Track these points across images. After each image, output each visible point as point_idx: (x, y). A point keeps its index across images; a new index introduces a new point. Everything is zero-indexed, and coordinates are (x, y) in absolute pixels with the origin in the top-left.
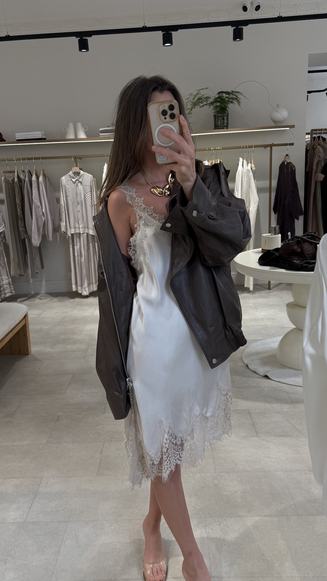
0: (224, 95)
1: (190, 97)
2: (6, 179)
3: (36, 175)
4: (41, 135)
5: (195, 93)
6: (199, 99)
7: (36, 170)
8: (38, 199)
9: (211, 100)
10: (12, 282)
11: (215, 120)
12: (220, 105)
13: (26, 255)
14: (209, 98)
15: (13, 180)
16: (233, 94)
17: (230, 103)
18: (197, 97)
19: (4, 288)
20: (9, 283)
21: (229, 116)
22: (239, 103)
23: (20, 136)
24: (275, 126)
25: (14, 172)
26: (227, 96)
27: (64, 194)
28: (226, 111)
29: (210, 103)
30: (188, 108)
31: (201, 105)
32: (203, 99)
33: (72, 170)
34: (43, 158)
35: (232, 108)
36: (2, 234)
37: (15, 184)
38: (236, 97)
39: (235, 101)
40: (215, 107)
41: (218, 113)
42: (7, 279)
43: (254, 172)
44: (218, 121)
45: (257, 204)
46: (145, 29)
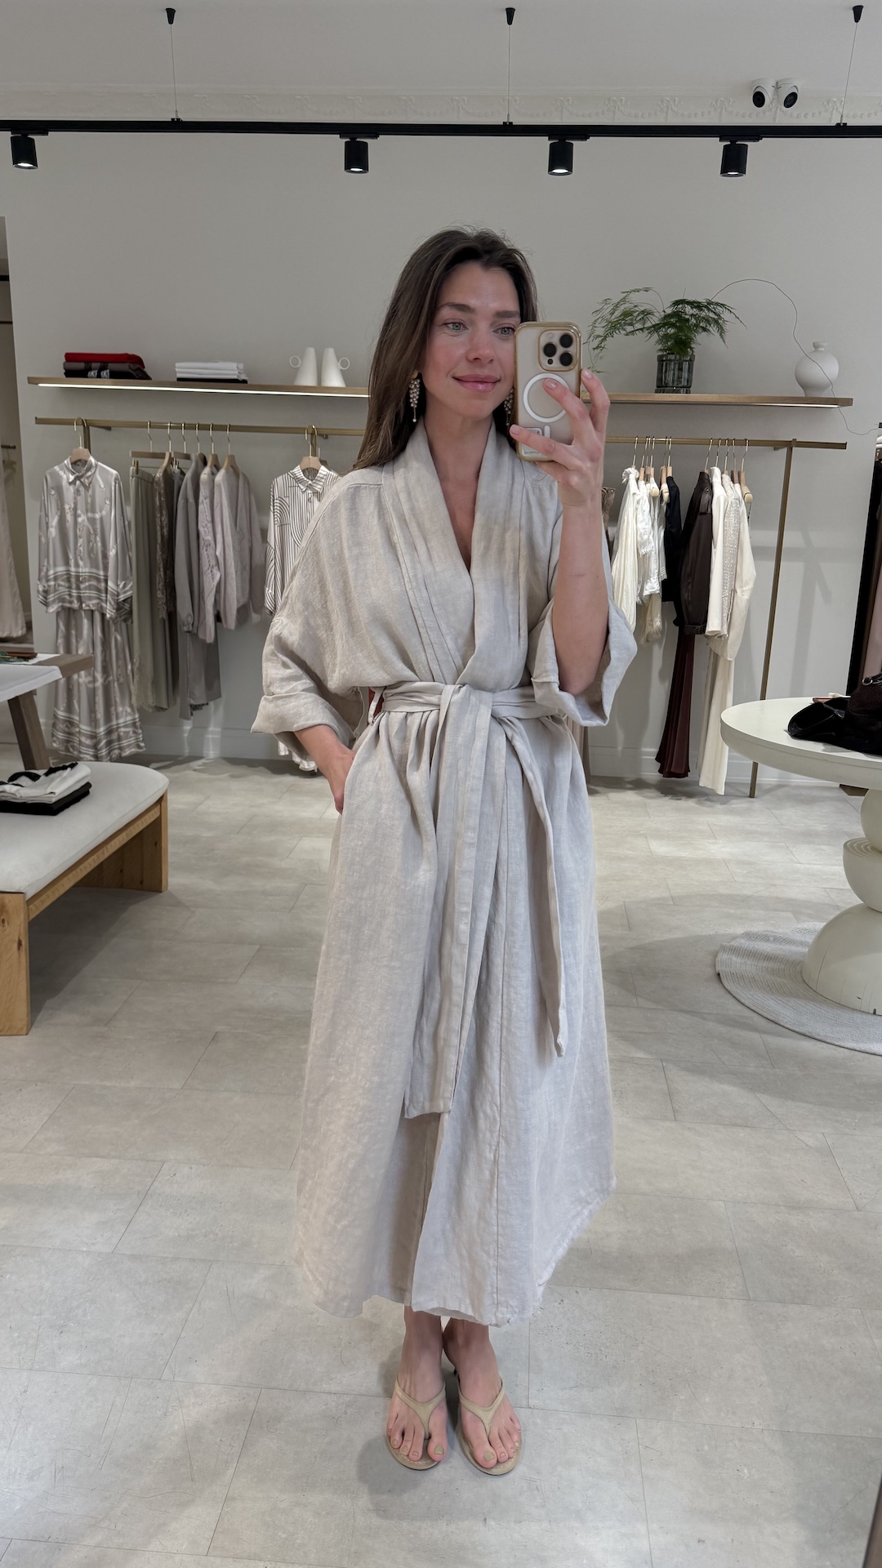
0: (688, 309)
1: (605, 307)
3: (214, 466)
4: (237, 372)
5: (617, 299)
6: (626, 314)
8: (210, 525)
9: (655, 320)
11: (660, 371)
12: (675, 332)
14: (650, 314)
16: (709, 310)
17: (700, 330)
18: (622, 308)
19: (121, 734)
21: (695, 364)
22: (721, 331)
23: (184, 369)
24: (804, 396)
25: (162, 456)
26: (695, 311)
27: (277, 523)
28: (689, 350)
29: (651, 327)
30: (597, 333)
31: (629, 329)
32: (635, 314)
33: (302, 464)
34: (232, 428)
35: (704, 344)
36: (127, 603)
37: (156, 485)
38: (716, 317)
39: (713, 329)
41: (668, 354)
42: (128, 714)
43: (749, 504)
44: (666, 372)
45: (751, 585)
46: (507, 130)
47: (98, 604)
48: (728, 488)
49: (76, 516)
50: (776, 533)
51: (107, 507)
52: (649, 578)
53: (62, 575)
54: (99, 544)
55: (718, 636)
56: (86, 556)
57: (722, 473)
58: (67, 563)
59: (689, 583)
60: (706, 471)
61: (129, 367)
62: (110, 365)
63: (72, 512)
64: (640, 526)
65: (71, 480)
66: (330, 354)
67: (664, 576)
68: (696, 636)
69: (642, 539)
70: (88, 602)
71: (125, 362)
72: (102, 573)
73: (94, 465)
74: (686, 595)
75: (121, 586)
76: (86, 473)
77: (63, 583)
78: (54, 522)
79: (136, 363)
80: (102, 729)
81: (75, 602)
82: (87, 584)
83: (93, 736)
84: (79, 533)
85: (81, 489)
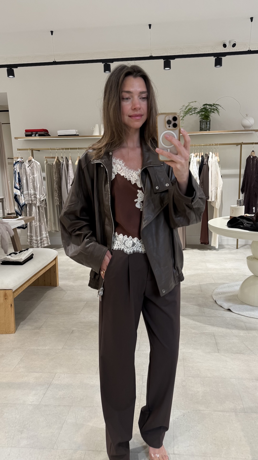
0: (208, 106)
1: (183, 107)
2: (47, 163)
3: (71, 160)
4: (76, 132)
5: (186, 105)
6: (190, 109)
7: (71, 157)
9: (198, 110)
10: (49, 236)
11: (201, 125)
12: (204, 113)
14: (196, 109)
15: (53, 164)
16: (214, 106)
17: (212, 112)
18: (188, 108)
20: (47, 237)
21: (211, 122)
22: (218, 112)
23: (60, 132)
24: (244, 129)
25: (55, 158)
26: (210, 107)
28: (209, 118)
29: (197, 112)
30: (181, 115)
31: (191, 113)
32: (192, 109)
35: (213, 116)
36: (44, 201)
37: (54, 166)
38: (216, 108)
39: (216, 112)
41: (203, 120)
46: (151, 58)
53: (27, 194)
54: (35, 184)
56: (32, 188)
58: (28, 190)
62: (39, 133)
64: (194, 169)
70: (34, 201)
71: (43, 132)
73: (34, 161)
75: (41, 196)
76: (31, 164)
77: (28, 196)
78: (25, 178)
79: (46, 131)
80: (39, 238)
81: (30, 201)
82: (33, 196)
83: (37, 240)
84: (31, 181)
85: (31, 168)
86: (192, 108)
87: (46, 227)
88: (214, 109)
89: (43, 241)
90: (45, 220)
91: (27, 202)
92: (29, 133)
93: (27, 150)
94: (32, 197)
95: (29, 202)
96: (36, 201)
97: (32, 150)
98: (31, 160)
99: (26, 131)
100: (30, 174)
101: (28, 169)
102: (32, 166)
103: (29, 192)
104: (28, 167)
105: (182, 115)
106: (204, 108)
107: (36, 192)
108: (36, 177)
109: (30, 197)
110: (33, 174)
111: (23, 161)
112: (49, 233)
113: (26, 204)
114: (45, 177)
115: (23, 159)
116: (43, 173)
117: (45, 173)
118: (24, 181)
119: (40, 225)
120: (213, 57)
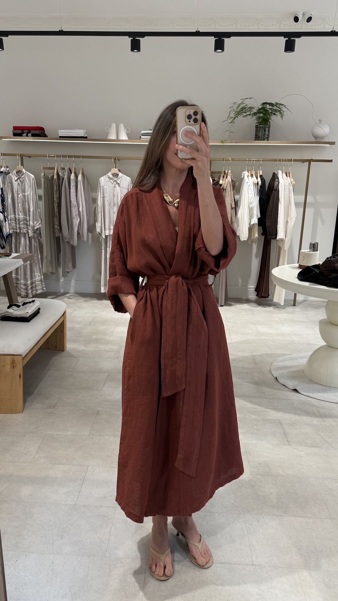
0: (268, 106)
1: (234, 106)
2: (45, 175)
3: (75, 173)
4: (84, 134)
5: (239, 102)
6: (243, 108)
8: (75, 198)
9: (255, 111)
10: (43, 279)
11: (256, 131)
12: (263, 116)
13: (60, 253)
14: (253, 108)
15: (53, 177)
16: (276, 106)
17: (273, 115)
18: (242, 106)
19: (36, 284)
20: (41, 280)
21: (271, 128)
22: (282, 115)
23: (62, 133)
24: (315, 141)
25: (55, 168)
26: (271, 107)
27: (101, 195)
28: (268, 123)
29: (253, 114)
31: (245, 114)
33: (111, 171)
34: (83, 157)
35: (275, 120)
36: (38, 230)
37: (54, 181)
38: (280, 110)
39: (278, 114)
40: (258, 117)
41: (260, 124)
42: (39, 276)
43: (294, 186)
44: (259, 132)
45: (294, 219)
46: (197, 34)
47: (27, 230)
48: (285, 179)
49: (18, 194)
50: (304, 197)
51: (30, 190)
52: (253, 217)
53: (13, 219)
54: (27, 206)
55: (282, 240)
56: (22, 211)
57: (282, 173)
58: (15, 214)
59: (269, 219)
60: (276, 172)
61: (39, 132)
62: (32, 131)
63: (17, 193)
64: (250, 195)
65: (16, 180)
66: (122, 126)
67: (259, 216)
68: (272, 240)
69: (251, 201)
70: (23, 230)
71: (37, 130)
72: (28, 218)
73: (25, 173)
74: (268, 224)
75: (35, 223)
76: (22, 176)
77: (14, 222)
78: (10, 197)
79: (42, 130)
80: (29, 282)
81: (18, 229)
82: (23, 222)
83: (26, 285)
84: (19, 201)
85: (20, 183)
86: (247, 107)
87: (41, 266)
88: (276, 111)
89: (36, 286)
90: (39, 256)
91: (13, 230)
92: (19, 131)
93: (15, 155)
94: (21, 223)
95: (15, 230)
96: (26, 229)
97: (22, 156)
98: (20, 171)
99: (15, 128)
100: (19, 191)
101: (15, 184)
102: (22, 180)
103: (17, 216)
104: (16, 181)
105: (232, 115)
106: (263, 108)
107: (27, 216)
108: (28, 195)
109: (17, 223)
110: (24, 191)
111: (8, 171)
112: (45, 275)
113: (11, 233)
114: (41, 195)
115: (8, 169)
116: (38, 190)
117: (42, 189)
118: (10, 201)
119: (31, 262)
120: (283, 37)
